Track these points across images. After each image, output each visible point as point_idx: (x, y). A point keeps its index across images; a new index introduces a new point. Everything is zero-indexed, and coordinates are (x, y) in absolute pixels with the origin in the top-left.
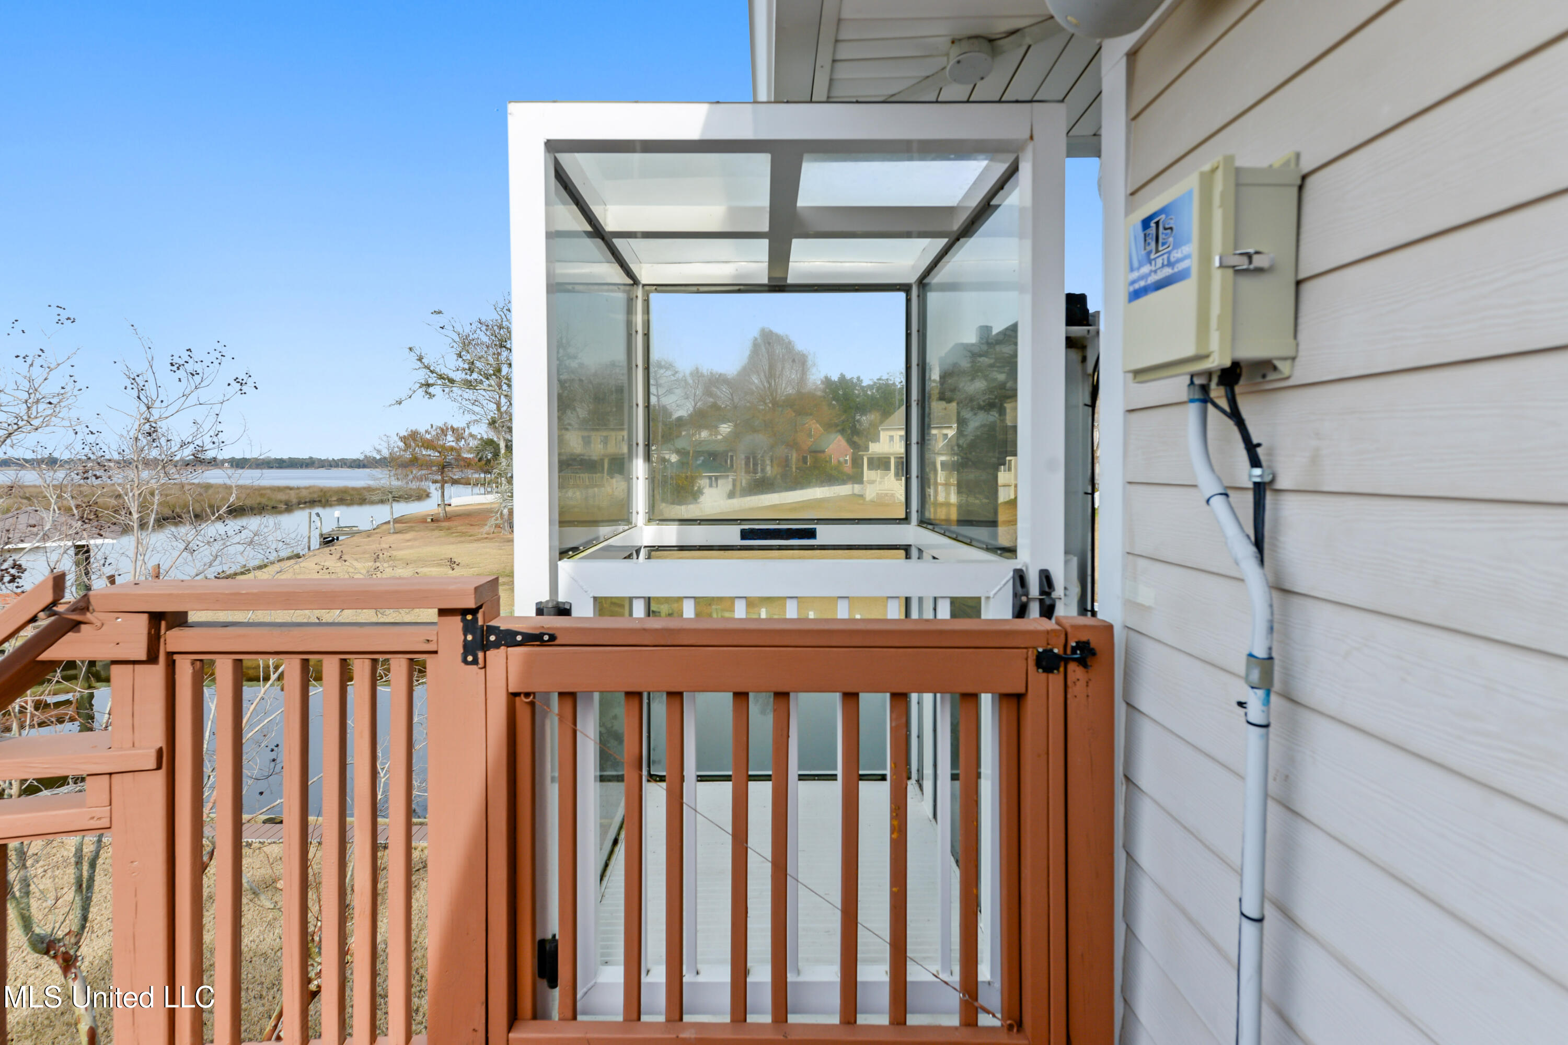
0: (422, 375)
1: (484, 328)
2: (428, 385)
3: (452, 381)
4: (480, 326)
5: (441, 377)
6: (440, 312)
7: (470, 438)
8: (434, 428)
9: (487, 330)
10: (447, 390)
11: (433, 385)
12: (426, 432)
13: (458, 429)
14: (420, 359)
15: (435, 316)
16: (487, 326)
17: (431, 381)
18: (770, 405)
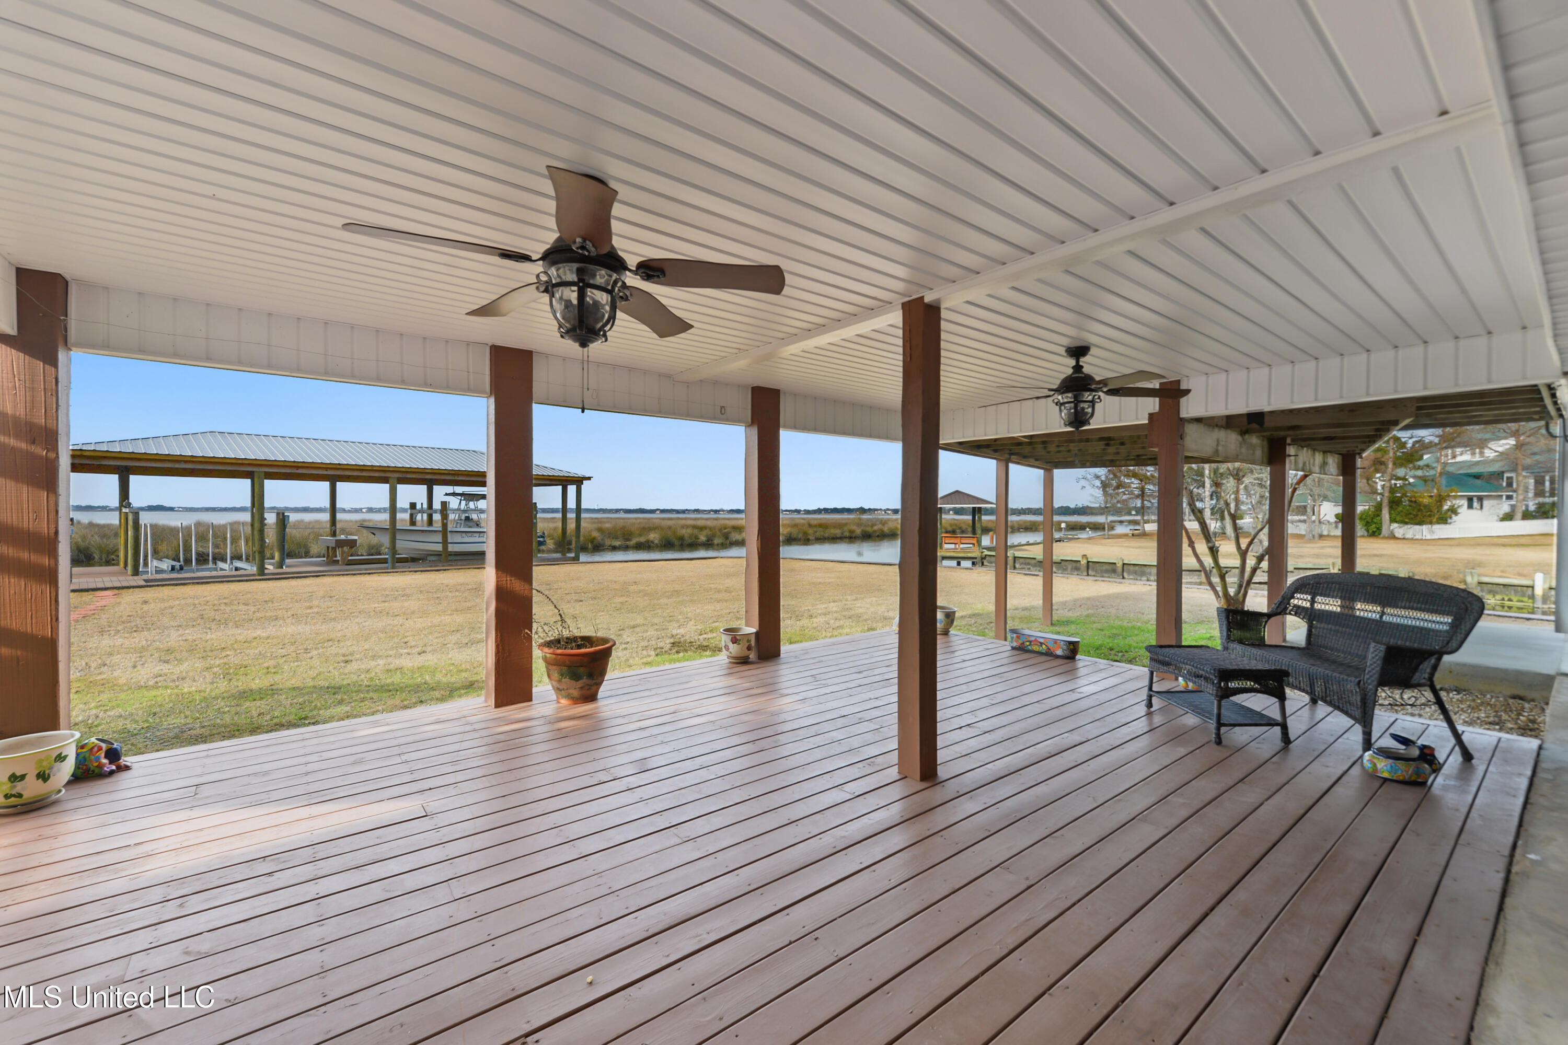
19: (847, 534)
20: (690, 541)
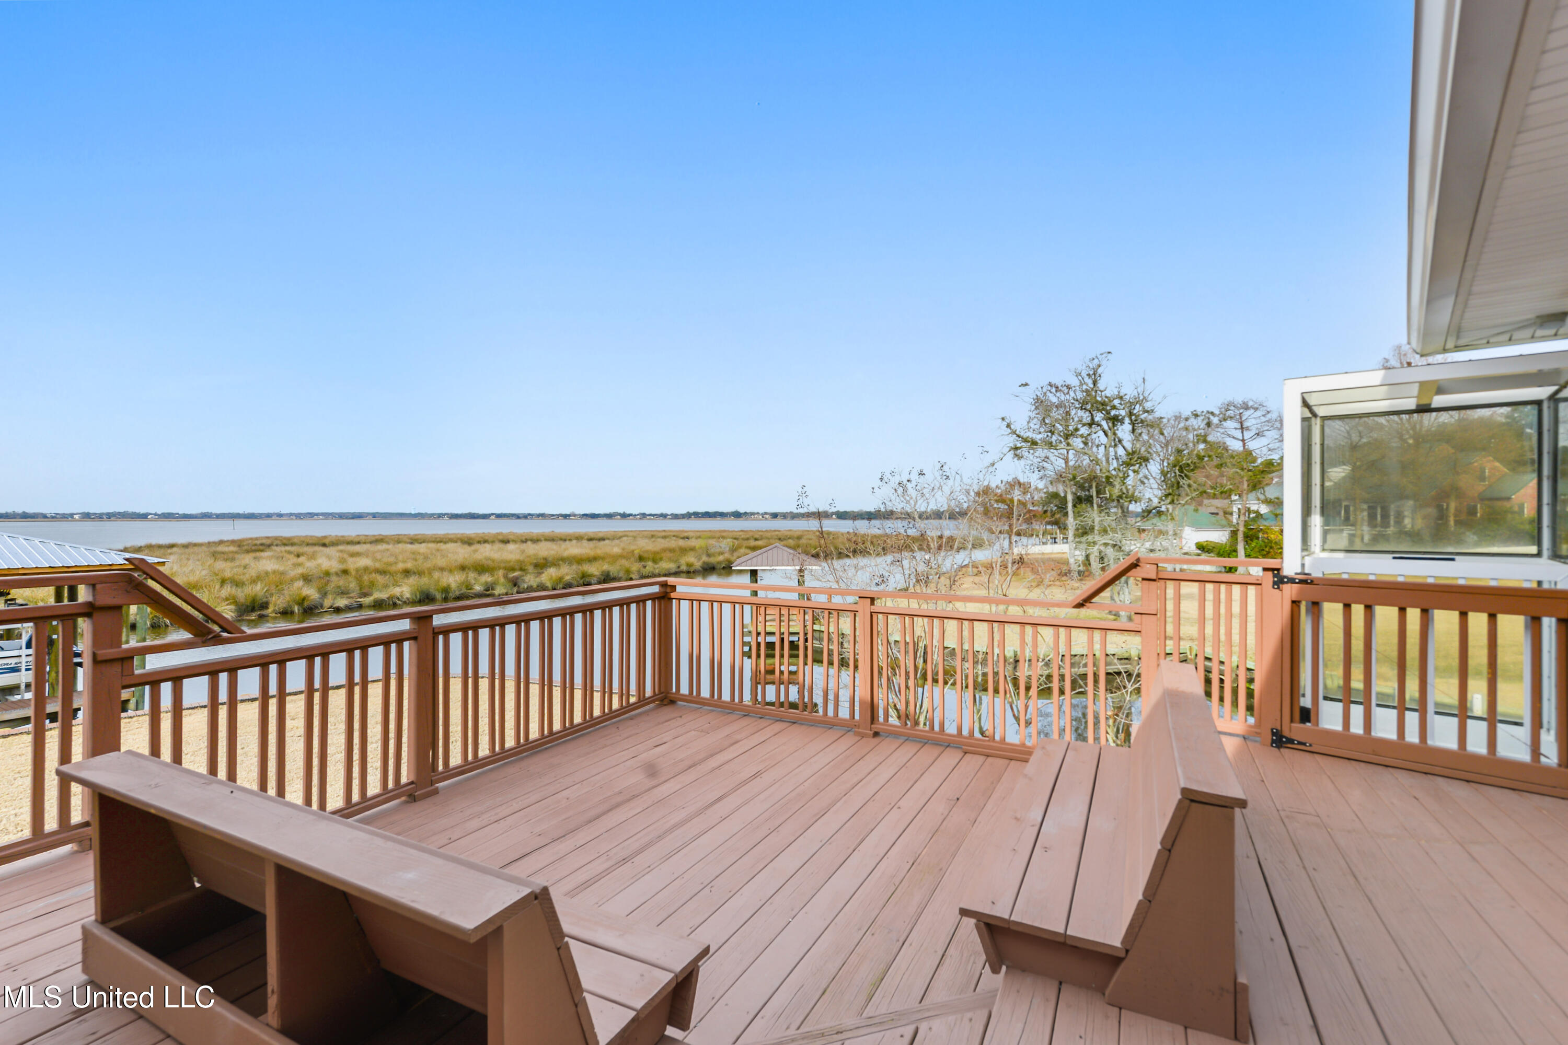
0: (1012, 440)
1: (1053, 390)
2: (1016, 448)
3: (1034, 443)
4: (1049, 388)
5: (1025, 440)
6: (1026, 385)
7: (1036, 492)
8: (1004, 483)
9: (1056, 391)
10: (1031, 451)
11: (1020, 448)
12: (997, 487)
13: (1024, 484)
14: (1008, 426)
15: (1022, 388)
16: (1057, 387)
17: (1019, 445)
18: (1411, 441)
19: (684, 568)
20: (457, 593)
